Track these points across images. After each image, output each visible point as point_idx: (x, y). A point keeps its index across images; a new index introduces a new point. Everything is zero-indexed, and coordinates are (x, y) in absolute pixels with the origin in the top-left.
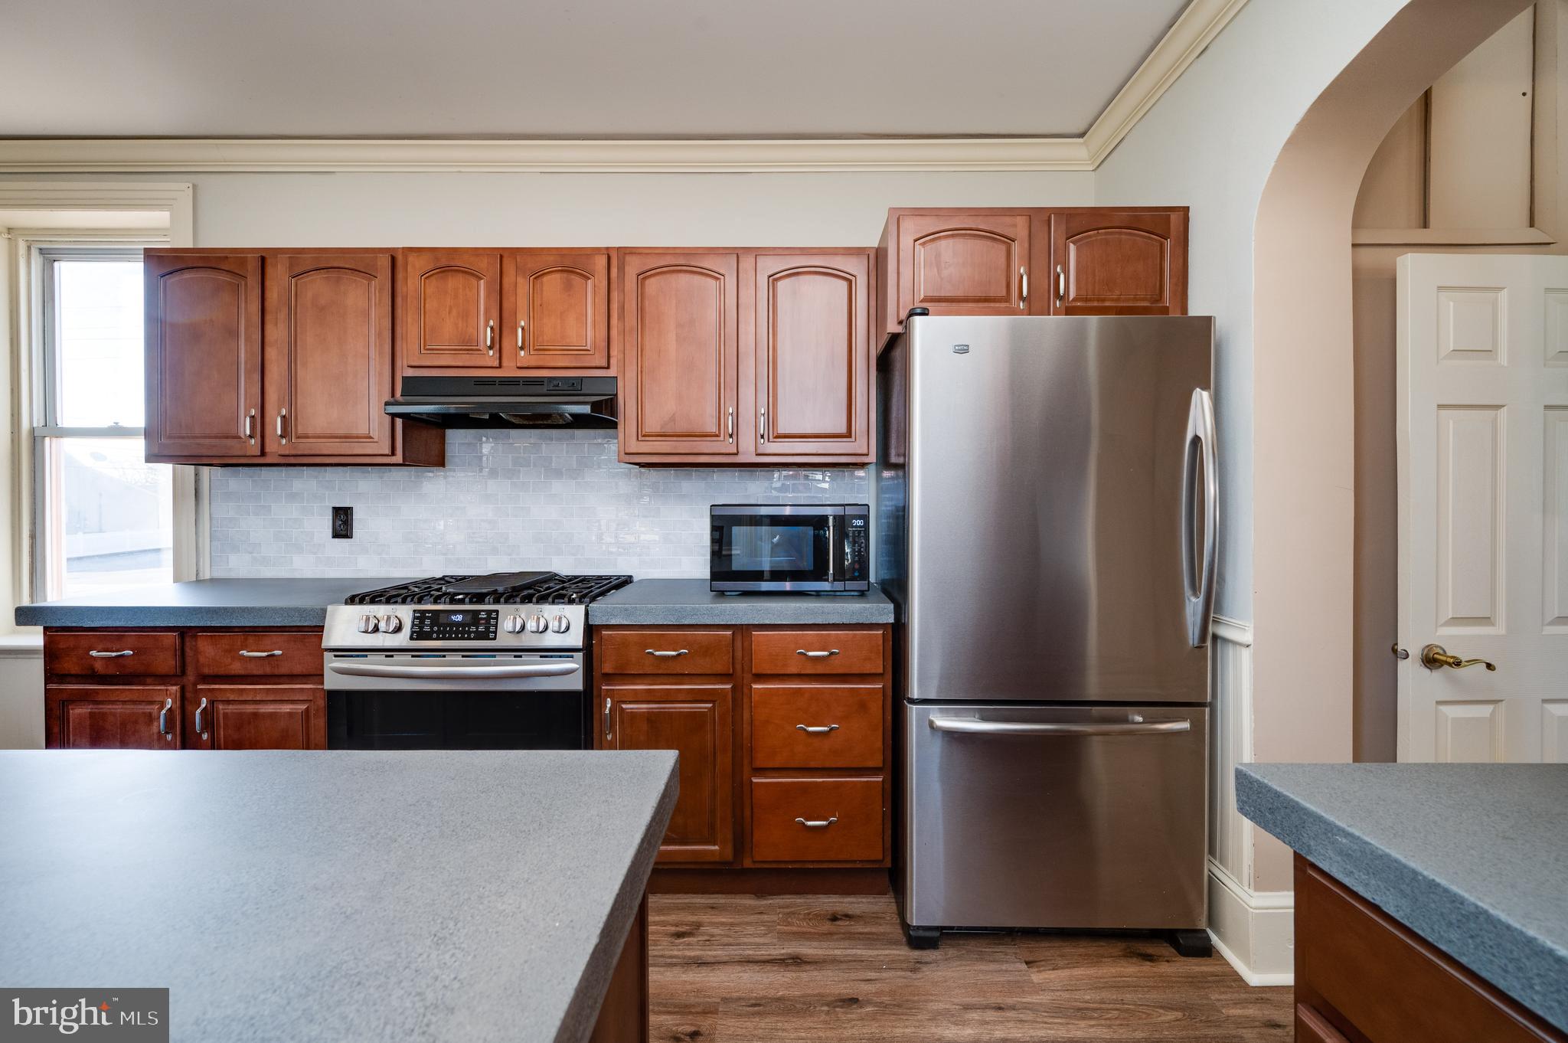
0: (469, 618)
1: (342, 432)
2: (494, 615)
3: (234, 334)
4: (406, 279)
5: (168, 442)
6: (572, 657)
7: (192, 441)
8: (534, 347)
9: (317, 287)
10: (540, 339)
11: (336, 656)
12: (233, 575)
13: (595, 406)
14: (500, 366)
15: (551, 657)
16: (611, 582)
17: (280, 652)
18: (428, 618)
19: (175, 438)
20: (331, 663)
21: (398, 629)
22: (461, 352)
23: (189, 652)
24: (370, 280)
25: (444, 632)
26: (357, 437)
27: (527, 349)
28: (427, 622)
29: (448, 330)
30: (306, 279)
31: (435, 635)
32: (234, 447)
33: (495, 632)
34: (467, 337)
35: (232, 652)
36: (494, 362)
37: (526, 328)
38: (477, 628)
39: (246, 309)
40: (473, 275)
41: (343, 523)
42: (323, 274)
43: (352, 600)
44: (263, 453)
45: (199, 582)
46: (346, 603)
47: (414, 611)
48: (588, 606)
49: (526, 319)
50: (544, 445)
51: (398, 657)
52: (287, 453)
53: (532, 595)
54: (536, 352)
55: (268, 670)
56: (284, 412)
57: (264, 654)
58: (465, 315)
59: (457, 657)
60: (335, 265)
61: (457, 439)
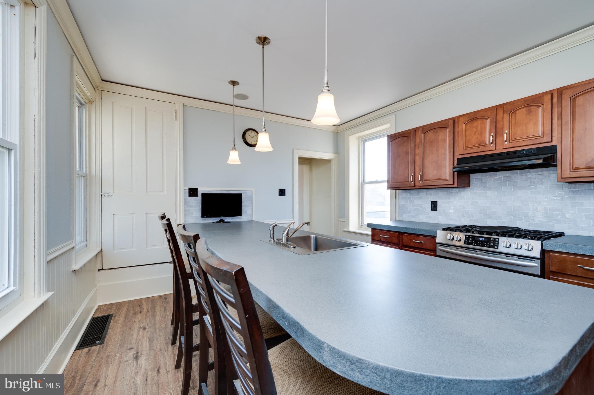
0: (486, 240)
1: (438, 178)
2: (497, 240)
3: (407, 153)
4: (459, 126)
5: (393, 184)
6: (535, 261)
7: (398, 183)
8: (511, 139)
9: (431, 135)
10: (515, 136)
11: (440, 245)
12: (404, 220)
13: (545, 160)
14: (496, 149)
15: (523, 259)
16: (552, 234)
17: (423, 242)
18: (471, 238)
19: (394, 183)
20: (439, 248)
21: (460, 240)
22: (479, 147)
23: (400, 239)
24: (446, 130)
25: (477, 243)
26: (442, 179)
27: (508, 141)
28: (470, 239)
29: (474, 140)
30: (427, 134)
31: (473, 244)
32: (407, 184)
33: (498, 246)
34: (482, 141)
35: (411, 240)
36: (493, 148)
37: (508, 133)
38: (490, 244)
39: (411, 146)
40: (484, 118)
41: (434, 206)
42: (432, 131)
43: (444, 229)
44: (415, 186)
45: (396, 221)
46: (442, 230)
47: (466, 235)
48: (543, 242)
49: (508, 130)
50: (513, 177)
51: (460, 249)
52: (421, 185)
53: (514, 235)
54: (512, 142)
55: (420, 247)
56: (421, 174)
57: (420, 242)
58: (481, 134)
59: (482, 253)
60: (435, 128)
61: (474, 177)
